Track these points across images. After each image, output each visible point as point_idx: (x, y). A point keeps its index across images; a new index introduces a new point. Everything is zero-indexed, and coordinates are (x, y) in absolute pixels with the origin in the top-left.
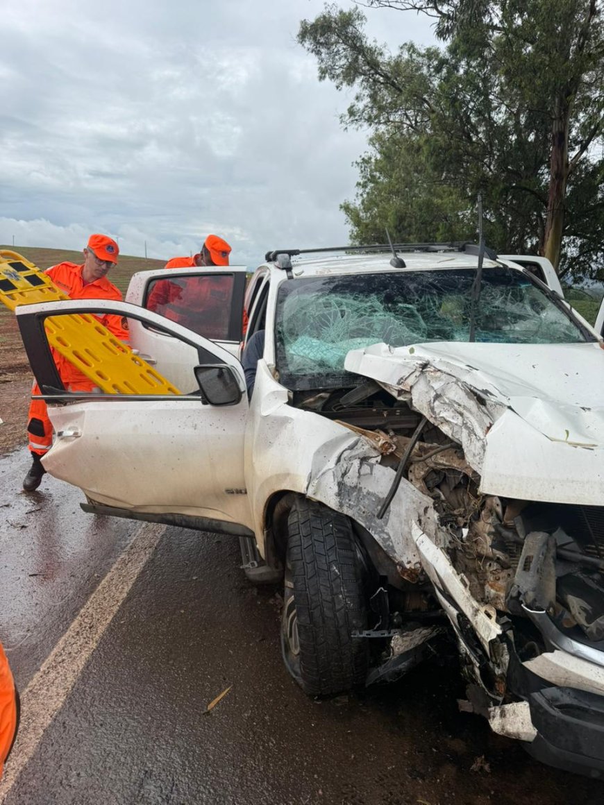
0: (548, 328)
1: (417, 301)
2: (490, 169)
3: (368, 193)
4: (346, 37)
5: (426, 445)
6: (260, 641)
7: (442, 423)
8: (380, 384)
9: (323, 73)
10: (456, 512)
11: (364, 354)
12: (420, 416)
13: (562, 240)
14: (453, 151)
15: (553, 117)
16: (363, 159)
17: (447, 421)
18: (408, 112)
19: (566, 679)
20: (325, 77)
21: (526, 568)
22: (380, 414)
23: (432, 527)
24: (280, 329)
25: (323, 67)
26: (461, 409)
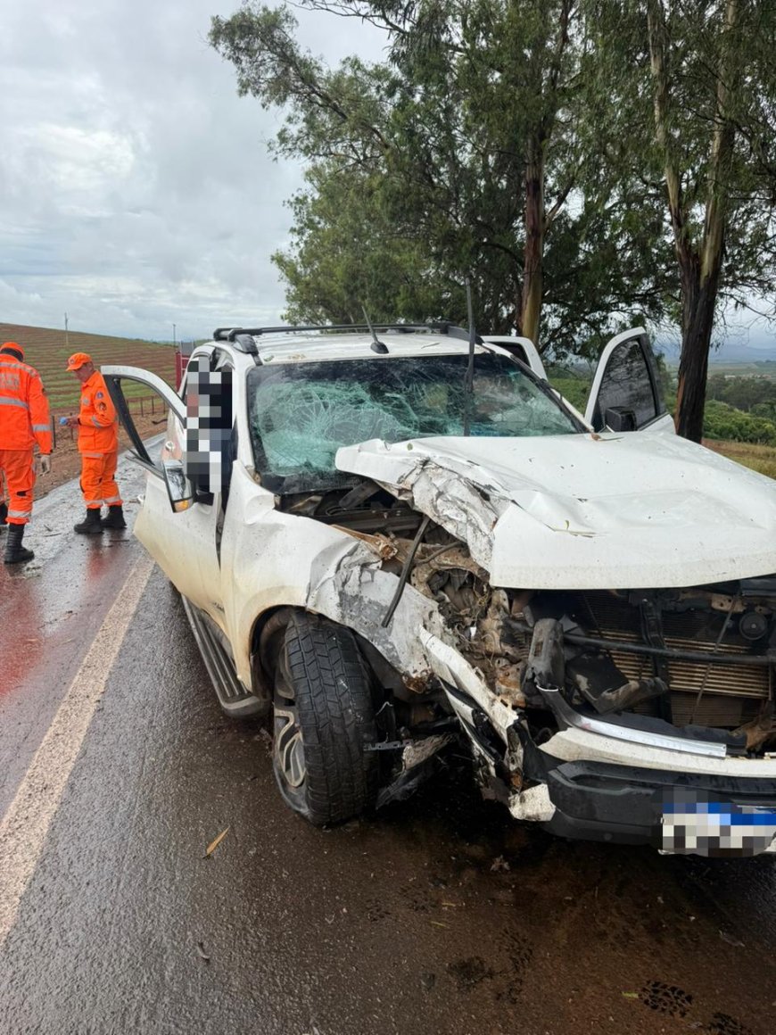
0: (539, 419)
1: (405, 390)
2: (458, 222)
3: (306, 242)
4: (272, 42)
5: (428, 546)
6: (252, 780)
7: (445, 521)
8: (380, 485)
9: (244, 87)
10: (462, 613)
11: (359, 451)
12: (421, 515)
13: (541, 308)
14: (413, 197)
15: (527, 161)
16: (297, 199)
17: (451, 519)
18: (354, 144)
19: (579, 754)
20: (246, 92)
21: (536, 654)
22: (379, 516)
23: (438, 631)
24: (255, 425)
25: (244, 79)
26: (464, 506)
